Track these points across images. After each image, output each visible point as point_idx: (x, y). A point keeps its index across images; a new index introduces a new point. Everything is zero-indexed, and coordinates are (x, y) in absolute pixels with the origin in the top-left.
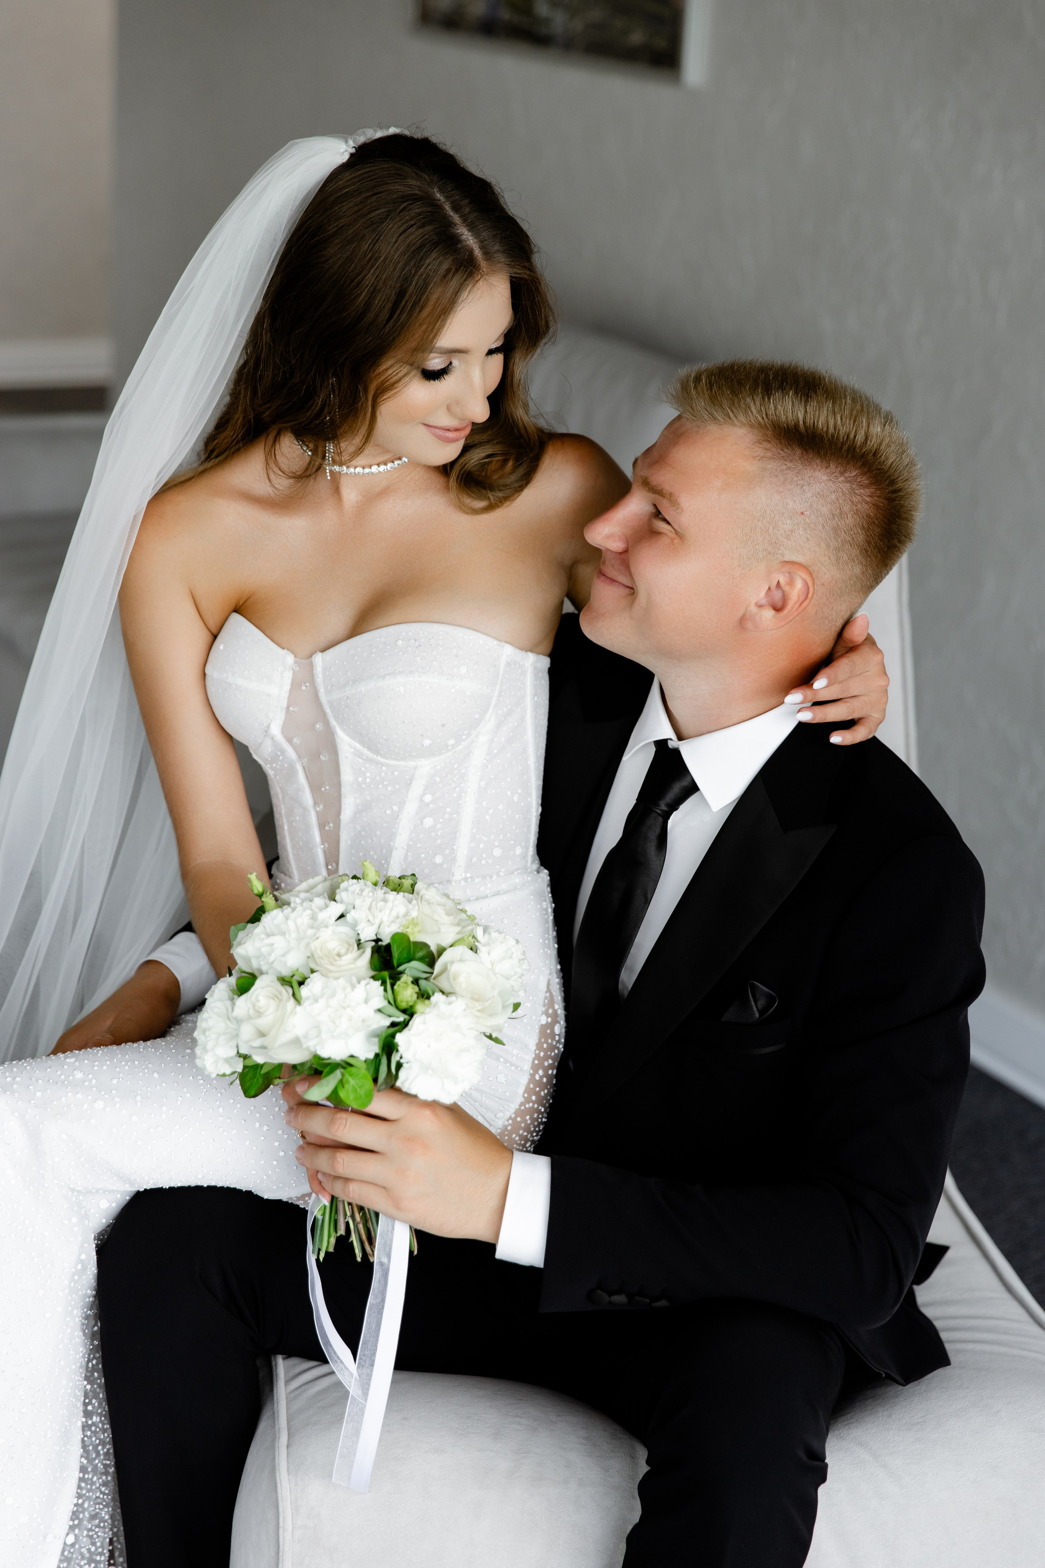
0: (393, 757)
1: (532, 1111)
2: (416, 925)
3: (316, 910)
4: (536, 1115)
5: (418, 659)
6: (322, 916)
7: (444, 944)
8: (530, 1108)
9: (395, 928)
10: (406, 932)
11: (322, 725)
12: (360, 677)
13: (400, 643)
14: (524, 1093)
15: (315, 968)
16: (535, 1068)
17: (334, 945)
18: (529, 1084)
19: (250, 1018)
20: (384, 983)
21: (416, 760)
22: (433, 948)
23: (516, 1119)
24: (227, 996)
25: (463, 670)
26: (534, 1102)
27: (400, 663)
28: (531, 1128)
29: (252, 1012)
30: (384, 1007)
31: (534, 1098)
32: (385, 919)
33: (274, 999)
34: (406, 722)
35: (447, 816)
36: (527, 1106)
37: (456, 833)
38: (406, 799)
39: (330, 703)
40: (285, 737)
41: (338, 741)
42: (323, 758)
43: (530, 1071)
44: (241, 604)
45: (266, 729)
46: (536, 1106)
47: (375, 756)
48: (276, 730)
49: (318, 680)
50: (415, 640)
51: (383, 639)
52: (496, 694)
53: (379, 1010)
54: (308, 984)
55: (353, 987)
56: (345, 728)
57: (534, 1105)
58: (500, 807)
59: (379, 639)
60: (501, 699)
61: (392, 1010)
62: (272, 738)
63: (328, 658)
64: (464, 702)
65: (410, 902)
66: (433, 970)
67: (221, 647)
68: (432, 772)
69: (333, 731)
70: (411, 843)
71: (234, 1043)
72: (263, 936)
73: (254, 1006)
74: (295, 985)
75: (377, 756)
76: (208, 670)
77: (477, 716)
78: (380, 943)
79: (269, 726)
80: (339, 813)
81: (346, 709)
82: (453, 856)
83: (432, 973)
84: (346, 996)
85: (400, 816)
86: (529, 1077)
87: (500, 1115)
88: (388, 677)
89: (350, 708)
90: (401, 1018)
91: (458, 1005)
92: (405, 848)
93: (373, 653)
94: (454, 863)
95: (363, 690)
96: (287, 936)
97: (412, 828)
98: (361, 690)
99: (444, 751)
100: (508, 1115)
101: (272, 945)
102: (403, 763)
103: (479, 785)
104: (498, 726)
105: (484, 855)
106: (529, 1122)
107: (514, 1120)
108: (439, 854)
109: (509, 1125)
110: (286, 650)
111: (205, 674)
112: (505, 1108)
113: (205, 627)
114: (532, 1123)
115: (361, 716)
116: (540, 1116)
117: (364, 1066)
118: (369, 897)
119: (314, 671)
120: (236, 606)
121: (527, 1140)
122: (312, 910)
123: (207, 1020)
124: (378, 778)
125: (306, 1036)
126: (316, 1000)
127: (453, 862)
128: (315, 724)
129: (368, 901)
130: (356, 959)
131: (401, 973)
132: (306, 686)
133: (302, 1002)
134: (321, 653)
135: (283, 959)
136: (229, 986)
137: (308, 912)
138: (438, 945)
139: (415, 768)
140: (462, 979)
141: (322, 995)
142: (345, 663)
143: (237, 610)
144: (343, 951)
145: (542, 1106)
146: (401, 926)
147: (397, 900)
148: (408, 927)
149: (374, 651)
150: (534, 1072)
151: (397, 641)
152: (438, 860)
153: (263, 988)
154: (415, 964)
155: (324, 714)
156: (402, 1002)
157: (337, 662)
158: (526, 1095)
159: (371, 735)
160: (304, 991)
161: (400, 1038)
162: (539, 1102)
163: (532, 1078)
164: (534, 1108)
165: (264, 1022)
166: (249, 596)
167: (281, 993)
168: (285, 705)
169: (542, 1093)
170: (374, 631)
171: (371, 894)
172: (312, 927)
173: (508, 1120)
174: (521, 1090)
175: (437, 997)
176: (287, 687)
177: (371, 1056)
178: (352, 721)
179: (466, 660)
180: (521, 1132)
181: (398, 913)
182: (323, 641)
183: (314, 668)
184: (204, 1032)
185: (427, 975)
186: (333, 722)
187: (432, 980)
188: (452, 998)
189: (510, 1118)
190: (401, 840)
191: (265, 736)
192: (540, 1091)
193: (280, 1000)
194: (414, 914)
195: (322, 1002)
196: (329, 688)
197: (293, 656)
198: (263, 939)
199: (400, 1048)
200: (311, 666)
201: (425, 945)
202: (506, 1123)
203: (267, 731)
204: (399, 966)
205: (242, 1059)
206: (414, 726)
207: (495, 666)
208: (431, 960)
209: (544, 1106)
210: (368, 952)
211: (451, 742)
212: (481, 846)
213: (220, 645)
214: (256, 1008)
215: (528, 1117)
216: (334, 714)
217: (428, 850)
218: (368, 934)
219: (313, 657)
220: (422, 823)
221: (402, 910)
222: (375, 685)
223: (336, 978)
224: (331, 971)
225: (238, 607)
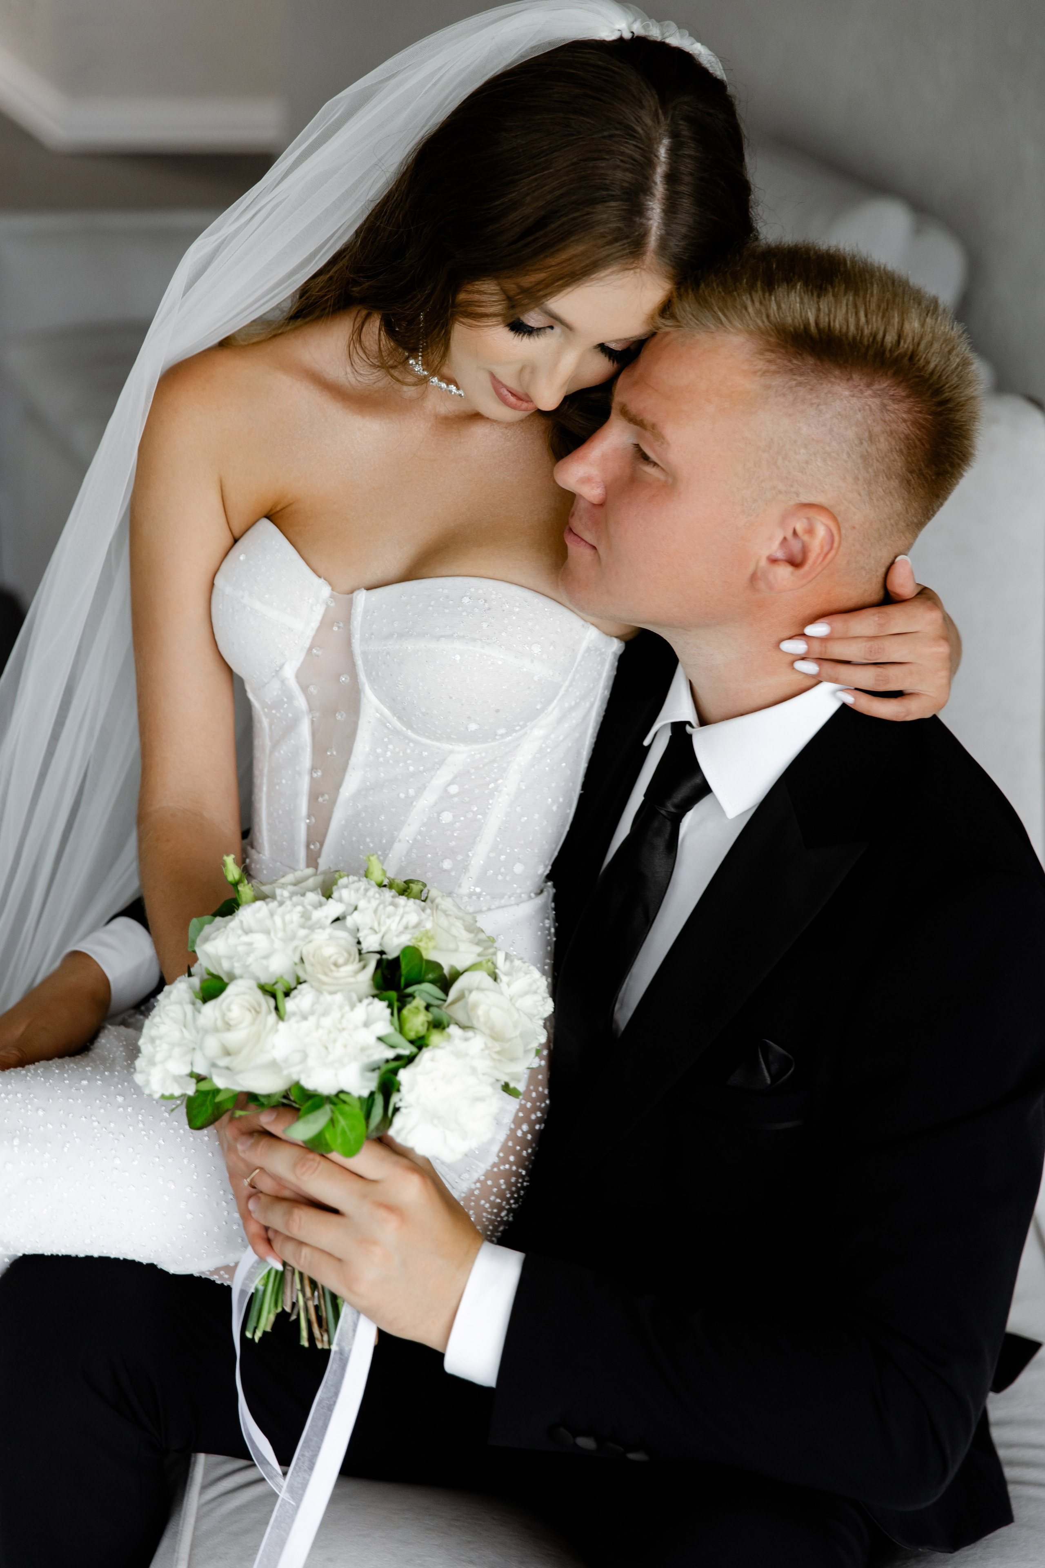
0: (427, 734)
1: (508, 1174)
2: (431, 938)
3: (309, 908)
4: (513, 1180)
5: (485, 625)
6: (317, 915)
7: (460, 967)
8: (506, 1170)
9: (405, 940)
10: (419, 946)
11: (349, 678)
12: (408, 632)
13: (466, 600)
14: (500, 1151)
15: (303, 976)
16: (517, 1122)
17: (330, 951)
18: (507, 1140)
19: (216, 1030)
20: (390, 1006)
21: (453, 743)
22: (446, 971)
23: (487, 1183)
24: (188, 1000)
25: (536, 649)
26: (511, 1164)
27: (462, 625)
28: (506, 1194)
29: (220, 1023)
30: (387, 1036)
31: (512, 1158)
32: (394, 926)
33: (250, 1011)
34: (454, 698)
35: (470, 815)
36: (502, 1168)
37: (476, 838)
38: (427, 784)
39: (364, 653)
40: (298, 682)
41: (364, 701)
42: (339, 717)
43: (510, 1125)
44: (278, 509)
45: (278, 669)
46: (514, 1168)
47: (405, 729)
48: (289, 672)
49: (355, 622)
50: (486, 601)
51: (446, 591)
52: (567, 683)
53: (380, 1039)
54: (295, 997)
55: (353, 1007)
56: (376, 687)
57: (511, 1167)
58: (536, 816)
59: (441, 590)
60: (570, 690)
61: (398, 1039)
62: (283, 682)
63: (373, 599)
64: (529, 688)
65: (423, 910)
66: (447, 994)
67: (242, 558)
68: (469, 760)
69: (360, 688)
70: (419, 837)
71: (188, 1058)
72: (240, 932)
73: (223, 1015)
74: (280, 995)
75: (407, 730)
76: (219, 581)
77: (539, 707)
78: (384, 956)
79: (281, 667)
80: (337, 787)
81: (383, 666)
82: (466, 864)
83: (445, 1001)
84: (342, 1017)
85: (414, 803)
86: (508, 1133)
87: (466, 1176)
88: (443, 639)
89: (388, 666)
90: (406, 1050)
91: (476, 1043)
92: (411, 842)
93: (431, 606)
94: (465, 873)
95: (409, 648)
96: (272, 934)
97: (425, 820)
98: (407, 648)
99: (490, 740)
100: (476, 1176)
101: (250, 944)
102: (437, 744)
103: (519, 785)
104: (560, 721)
105: (503, 870)
106: (503, 1187)
107: (483, 1183)
108: (449, 858)
109: (477, 1188)
110: (322, 580)
111: (213, 584)
112: (472, 1168)
113: (227, 527)
114: (509, 1188)
115: (399, 679)
116: (520, 1180)
117: (357, 1104)
118: (376, 899)
119: (353, 611)
120: (270, 511)
121: (501, 1209)
122: (303, 906)
123: (158, 1027)
124: (401, 754)
125: (286, 1060)
126: (305, 1018)
127: (464, 870)
128: (340, 675)
129: (374, 903)
130: (357, 972)
131: (412, 996)
132: (339, 627)
133: (286, 1018)
134: (365, 591)
135: (265, 962)
136: (191, 987)
137: (299, 909)
138: (452, 967)
139: (451, 752)
140: (480, 1012)
141: (312, 1013)
142: (393, 610)
143: (271, 516)
144: (341, 961)
145: (524, 1169)
146: (413, 938)
147: (408, 906)
148: (421, 941)
149: (432, 603)
150: (515, 1127)
151: (463, 597)
152: (447, 864)
153: (237, 995)
154: (427, 987)
155: (354, 665)
156: (410, 1030)
157: (384, 606)
158: (501, 1155)
159: (406, 704)
160: (290, 1005)
161: (404, 1076)
162: (520, 1163)
163: (512, 1134)
164: (513, 1171)
165: (233, 1038)
166: (291, 502)
167: (259, 1005)
168: (307, 645)
169: (524, 1153)
170: (437, 579)
171: (377, 896)
172: (303, 926)
173: (475, 1183)
174: (496, 1148)
175: (453, 1030)
176: (315, 624)
177: (365, 1093)
178: (387, 682)
179: (542, 638)
180: (492, 1198)
181: (407, 923)
182: (370, 578)
183: (354, 607)
184: (152, 1040)
185: (440, 1002)
186: (363, 678)
187: (444, 1009)
188: (470, 1034)
189: (478, 1181)
190: (408, 832)
191: (274, 676)
192: (521, 1150)
193: (258, 1012)
194: (429, 925)
195: (312, 1020)
196: (367, 635)
197: (330, 588)
198: (240, 936)
199: (402, 1088)
200: (350, 604)
201: (437, 966)
202: (473, 1187)
203: (278, 672)
204: (408, 985)
205: (194, 1081)
206: (462, 705)
207: (573, 650)
208: (445, 983)
209: (525, 1168)
210: (372, 965)
211: (502, 731)
212: (503, 857)
213: (240, 554)
214: (226, 1019)
215: (502, 1181)
216: (366, 668)
217: (438, 850)
218: (371, 943)
219: (355, 594)
220: (439, 816)
221: (413, 919)
222: (425, 646)
223: (332, 993)
224: (324, 984)
225: (273, 512)
